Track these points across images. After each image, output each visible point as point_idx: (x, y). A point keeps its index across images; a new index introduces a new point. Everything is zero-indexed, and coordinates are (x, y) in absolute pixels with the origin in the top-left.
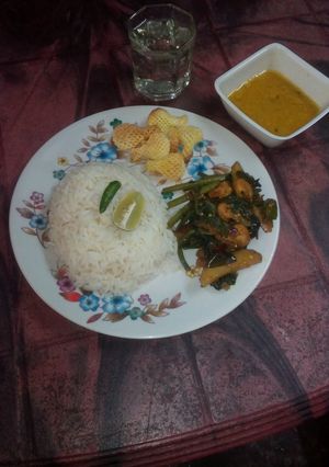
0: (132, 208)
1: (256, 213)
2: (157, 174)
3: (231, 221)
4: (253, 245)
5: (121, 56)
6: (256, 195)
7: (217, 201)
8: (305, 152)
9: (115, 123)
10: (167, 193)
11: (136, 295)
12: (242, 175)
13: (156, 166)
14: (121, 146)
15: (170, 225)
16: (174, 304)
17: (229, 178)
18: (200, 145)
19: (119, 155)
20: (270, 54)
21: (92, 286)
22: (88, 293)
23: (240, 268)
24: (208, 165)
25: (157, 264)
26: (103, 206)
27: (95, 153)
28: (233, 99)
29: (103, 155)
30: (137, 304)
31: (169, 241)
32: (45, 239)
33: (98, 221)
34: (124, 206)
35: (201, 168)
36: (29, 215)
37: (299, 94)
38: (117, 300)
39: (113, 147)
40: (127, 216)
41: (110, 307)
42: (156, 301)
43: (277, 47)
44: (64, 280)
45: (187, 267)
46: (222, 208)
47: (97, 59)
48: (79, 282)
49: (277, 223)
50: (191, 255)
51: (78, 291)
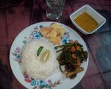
0: (47, 55)
1: (82, 56)
2: (53, 42)
3: (76, 59)
5: (43, 6)
9: (41, 27)
10: (56, 48)
11: (47, 80)
12: (78, 44)
13: (53, 40)
14: (42, 34)
15: (57, 59)
16: (58, 83)
17: (74, 45)
18: (65, 34)
21: (34, 78)
22: (33, 79)
23: (78, 72)
24: (67, 40)
25: (54, 71)
27: (35, 35)
28: (75, 20)
29: (37, 36)
30: (47, 83)
31: (57, 63)
32: (20, 62)
34: (44, 54)
35: (65, 40)
36: (16, 55)
37: (93, 19)
40: (45, 58)
41: (40, 84)
42: (53, 82)
45: (62, 71)
46: (73, 55)
47: (35, 7)
48: (30, 76)
50: (63, 68)
51: (30, 79)
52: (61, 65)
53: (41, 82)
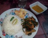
0: (15, 21)
1: (35, 24)
2: (20, 17)
3: (31, 24)
4: (34, 29)
6: (35, 21)
7: (29, 21)
8: (42, 16)
10: (21, 20)
11: (15, 36)
12: (33, 18)
13: (20, 16)
14: (16, 13)
15: (22, 24)
17: (31, 18)
19: (15, 14)
20: (37, 3)
22: (7, 34)
23: (32, 32)
24: (28, 17)
25: (19, 30)
26: (11, 20)
27: (12, 14)
29: (13, 14)
31: (21, 27)
33: (10, 23)
35: (27, 17)
37: (41, 8)
38: (12, 36)
39: (14, 13)
40: (15, 22)
41: (10, 37)
43: (38, 2)
45: (24, 31)
46: (30, 22)
47: (14, 2)
48: (6, 32)
49: (38, 25)
50: (25, 29)
51: (5, 34)
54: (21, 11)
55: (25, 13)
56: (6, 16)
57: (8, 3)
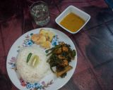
0: (35, 60)
6: (69, 49)
7: (58, 54)
15: (47, 61)
16: (51, 83)
17: (62, 46)
22: (28, 83)
23: (67, 71)
26: (27, 61)
27: (27, 43)
30: (41, 84)
31: (48, 66)
32: (16, 69)
35: (55, 43)
36: (12, 64)
39: (32, 41)
41: (34, 86)
42: (46, 83)
44: (22, 80)
50: (54, 68)
52: (52, 66)
53: (36, 84)
54: (42, 34)
55: (51, 37)
56: (18, 51)
57: (16, 20)
